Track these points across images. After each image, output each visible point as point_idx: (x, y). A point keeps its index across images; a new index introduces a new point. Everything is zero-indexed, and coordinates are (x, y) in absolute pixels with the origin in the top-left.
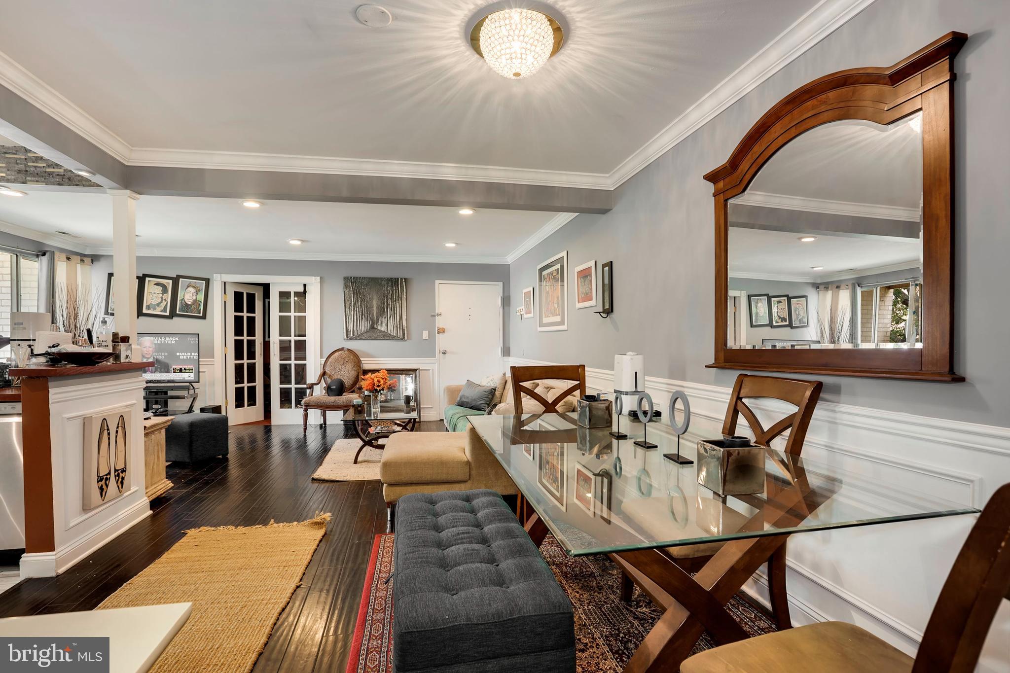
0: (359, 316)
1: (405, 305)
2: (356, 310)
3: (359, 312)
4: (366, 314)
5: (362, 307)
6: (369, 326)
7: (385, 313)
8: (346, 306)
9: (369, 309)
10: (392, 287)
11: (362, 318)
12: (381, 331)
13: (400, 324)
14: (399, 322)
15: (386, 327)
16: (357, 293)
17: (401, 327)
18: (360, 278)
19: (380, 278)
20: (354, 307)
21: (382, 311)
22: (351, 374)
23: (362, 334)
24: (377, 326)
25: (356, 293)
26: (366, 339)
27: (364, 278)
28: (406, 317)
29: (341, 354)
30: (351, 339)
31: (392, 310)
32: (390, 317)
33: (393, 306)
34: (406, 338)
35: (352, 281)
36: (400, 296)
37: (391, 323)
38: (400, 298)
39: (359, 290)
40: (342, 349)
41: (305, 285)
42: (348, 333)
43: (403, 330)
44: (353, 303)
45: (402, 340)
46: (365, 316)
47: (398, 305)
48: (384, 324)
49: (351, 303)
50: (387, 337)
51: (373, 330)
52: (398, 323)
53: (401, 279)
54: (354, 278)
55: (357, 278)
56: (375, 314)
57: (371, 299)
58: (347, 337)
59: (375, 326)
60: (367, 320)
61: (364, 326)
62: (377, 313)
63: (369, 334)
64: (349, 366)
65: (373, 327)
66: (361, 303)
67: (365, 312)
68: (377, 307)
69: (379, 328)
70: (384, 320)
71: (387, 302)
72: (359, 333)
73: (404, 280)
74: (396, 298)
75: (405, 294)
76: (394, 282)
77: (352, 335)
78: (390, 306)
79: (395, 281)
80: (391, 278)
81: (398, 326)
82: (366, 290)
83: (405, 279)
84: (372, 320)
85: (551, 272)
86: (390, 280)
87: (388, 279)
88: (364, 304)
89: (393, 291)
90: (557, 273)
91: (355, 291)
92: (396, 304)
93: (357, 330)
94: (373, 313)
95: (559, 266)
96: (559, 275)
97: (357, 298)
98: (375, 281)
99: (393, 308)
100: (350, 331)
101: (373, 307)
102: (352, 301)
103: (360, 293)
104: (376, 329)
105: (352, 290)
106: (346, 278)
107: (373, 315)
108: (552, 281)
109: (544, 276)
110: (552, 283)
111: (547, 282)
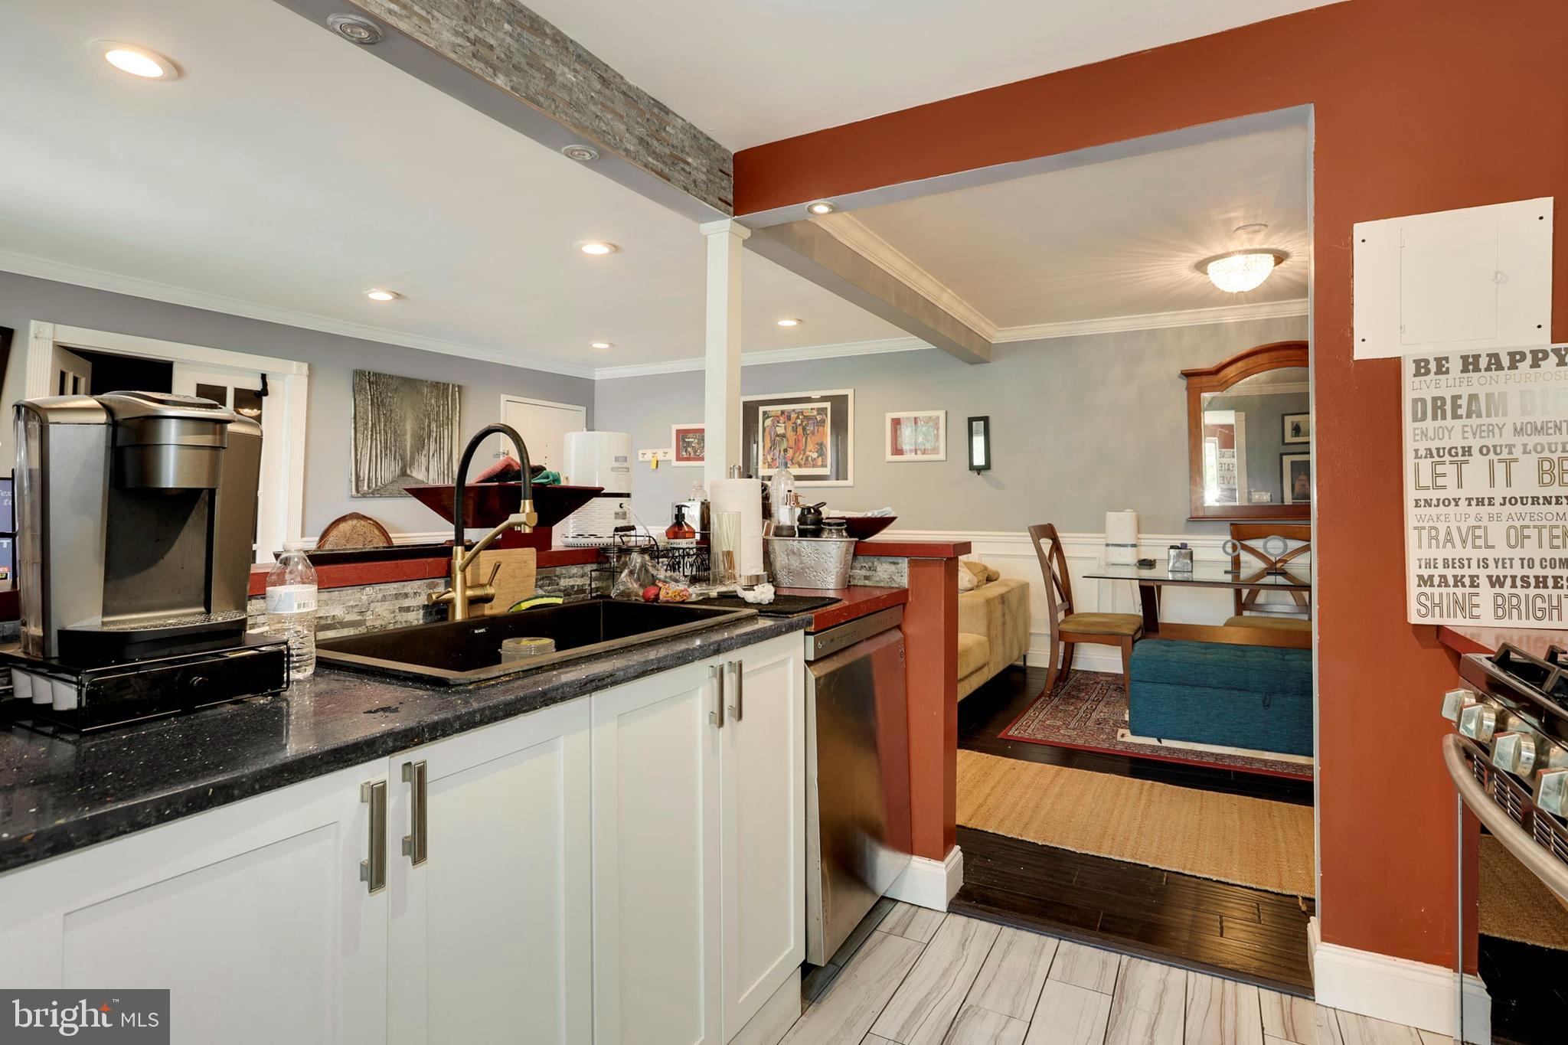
0: (381, 451)
2: (376, 437)
3: (381, 441)
4: (391, 447)
5: (385, 432)
6: (398, 472)
7: (426, 447)
8: (358, 430)
9: (398, 436)
10: (437, 399)
11: (386, 455)
12: (417, 481)
13: (448, 469)
14: (448, 464)
15: (426, 474)
16: (379, 405)
17: (450, 475)
18: (385, 375)
19: (419, 380)
20: (372, 431)
21: (420, 444)
23: (385, 486)
24: (411, 472)
25: (378, 404)
26: (392, 496)
27: (391, 377)
28: (457, 456)
29: (354, 527)
30: (364, 496)
31: (436, 442)
32: (433, 455)
33: (438, 435)
35: (371, 379)
36: (450, 417)
37: (434, 465)
38: (449, 420)
39: (382, 400)
40: (351, 516)
41: (264, 377)
42: (360, 484)
44: (370, 423)
46: (391, 450)
47: (446, 431)
48: (423, 469)
49: (367, 424)
51: (405, 478)
52: (446, 467)
53: (453, 385)
54: (375, 374)
55: (380, 374)
56: (408, 448)
57: (403, 419)
58: (358, 491)
59: (408, 471)
60: (395, 459)
61: (388, 470)
62: (412, 446)
63: (395, 486)
65: (404, 473)
66: (385, 425)
67: (391, 442)
68: (412, 435)
69: (415, 474)
70: (424, 460)
71: (429, 426)
73: (457, 389)
74: (445, 419)
75: (458, 414)
76: (441, 389)
77: (366, 488)
78: (434, 435)
79: (443, 388)
80: (437, 383)
81: (446, 472)
82: (395, 399)
83: (459, 387)
84: (403, 459)
85: (794, 410)
86: (435, 385)
87: (432, 383)
88: (390, 428)
89: (439, 407)
90: (818, 414)
91: (375, 400)
92: (443, 430)
93: (376, 478)
94: (406, 446)
95: (828, 405)
96: (827, 416)
97: (379, 414)
98: (410, 384)
99: (438, 438)
100: (364, 480)
101: (405, 434)
102: (370, 418)
103: (384, 405)
104: (409, 476)
105: (369, 397)
106: (359, 374)
107: (406, 449)
108: (799, 422)
109: (765, 413)
110: (800, 425)
111: (778, 422)
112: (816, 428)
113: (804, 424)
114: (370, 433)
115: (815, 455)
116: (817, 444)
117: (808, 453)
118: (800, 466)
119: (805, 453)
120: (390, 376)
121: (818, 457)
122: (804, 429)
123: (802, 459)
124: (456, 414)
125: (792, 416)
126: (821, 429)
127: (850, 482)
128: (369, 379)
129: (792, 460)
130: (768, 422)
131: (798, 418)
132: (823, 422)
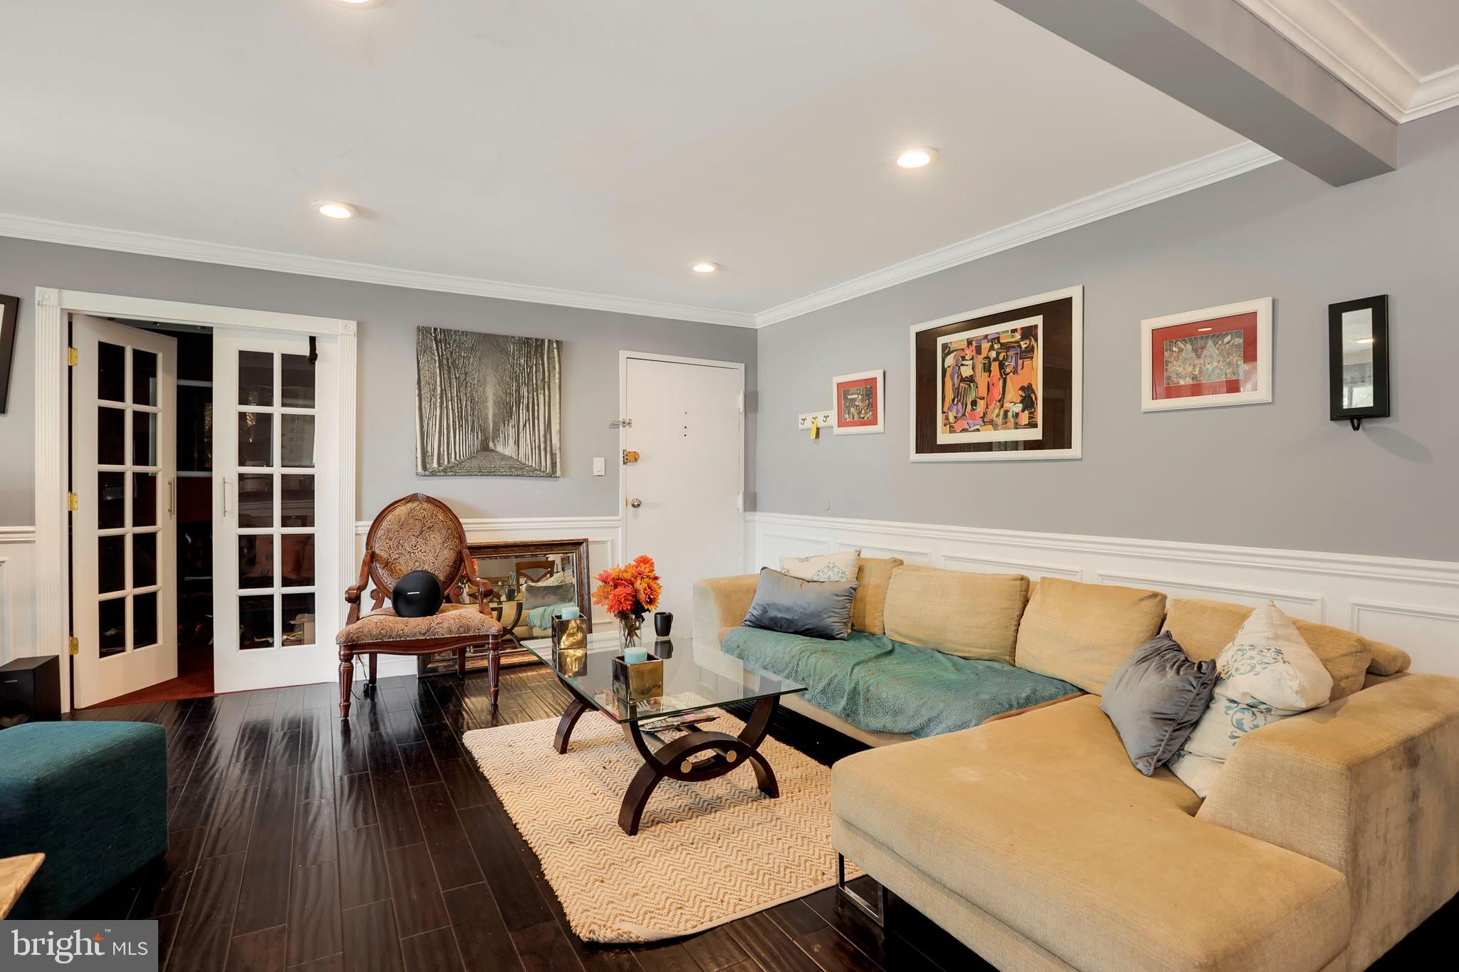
0: (454, 421)
1: (558, 401)
2: (448, 407)
3: (453, 410)
4: (469, 416)
5: (460, 400)
6: (477, 443)
7: (515, 417)
8: (423, 396)
9: (477, 405)
10: (528, 357)
11: (461, 426)
12: (503, 457)
13: (545, 442)
14: (545, 436)
15: (515, 448)
16: (449, 367)
17: (548, 449)
18: (456, 332)
19: (503, 336)
20: (441, 398)
21: (507, 411)
22: (441, 558)
23: (460, 463)
24: (495, 446)
25: (447, 366)
26: (469, 474)
27: (465, 333)
28: (558, 427)
29: (412, 510)
30: (433, 474)
31: (528, 410)
32: (525, 425)
33: (531, 401)
34: (558, 474)
35: (438, 337)
36: (547, 380)
37: (525, 437)
38: (546, 384)
39: (454, 361)
40: (413, 498)
41: (313, 340)
42: (428, 460)
43: (553, 455)
44: (439, 388)
45: (551, 476)
46: (467, 421)
47: (541, 397)
48: (511, 442)
49: (434, 389)
50: (517, 470)
51: (486, 454)
52: (542, 439)
53: (549, 341)
54: (443, 331)
55: (450, 331)
56: (490, 418)
57: (482, 383)
58: (425, 468)
59: (491, 445)
60: (472, 431)
61: (463, 444)
62: (494, 415)
63: (475, 463)
64: (436, 538)
65: (485, 448)
66: (458, 391)
67: (467, 411)
68: (495, 402)
69: (500, 449)
70: (512, 432)
71: (518, 390)
72: (453, 460)
73: (555, 345)
74: (539, 382)
75: (557, 376)
76: (533, 347)
77: (435, 465)
78: (526, 401)
79: (536, 346)
80: (527, 339)
81: (542, 446)
82: (471, 360)
83: (557, 342)
84: (483, 430)
85: (986, 337)
86: (527, 342)
87: (520, 339)
88: (466, 394)
89: (531, 368)
90: (1023, 338)
91: (445, 362)
92: (537, 396)
93: (448, 454)
94: (487, 415)
95: (1038, 320)
96: (1036, 340)
97: (450, 378)
98: (492, 343)
99: (530, 405)
100: (433, 455)
101: (485, 401)
102: (438, 383)
103: (456, 367)
104: (493, 451)
105: (437, 358)
106: (423, 331)
107: (486, 419)
108: (993, 354)
109: (945, 346)
110: (995, 360)
111: (963, 358)
112: (1020, 362)
113: (1001, 358)
114: (439, 401)
115: (1019, 407)
116: (1022, 388)
117: (1007, 405)
118: (996, 427)
119: (1002, 406)
120: (463, 332)
121: (1023, 411)
122: (1002, 366)
123: (998, 415)
124: (555, 376)
125: (983, 346)
126: (1027, 362)
127: (1075, 450)
128: (436, 337)
129: (983, 418)
130: (950, 360)
131: (992, 348)
132: (1031, 350)
